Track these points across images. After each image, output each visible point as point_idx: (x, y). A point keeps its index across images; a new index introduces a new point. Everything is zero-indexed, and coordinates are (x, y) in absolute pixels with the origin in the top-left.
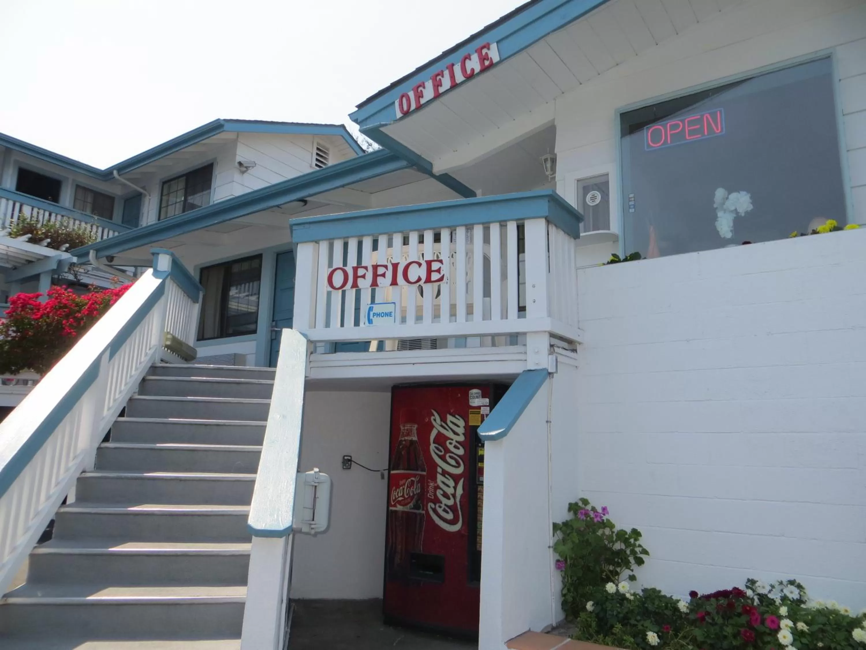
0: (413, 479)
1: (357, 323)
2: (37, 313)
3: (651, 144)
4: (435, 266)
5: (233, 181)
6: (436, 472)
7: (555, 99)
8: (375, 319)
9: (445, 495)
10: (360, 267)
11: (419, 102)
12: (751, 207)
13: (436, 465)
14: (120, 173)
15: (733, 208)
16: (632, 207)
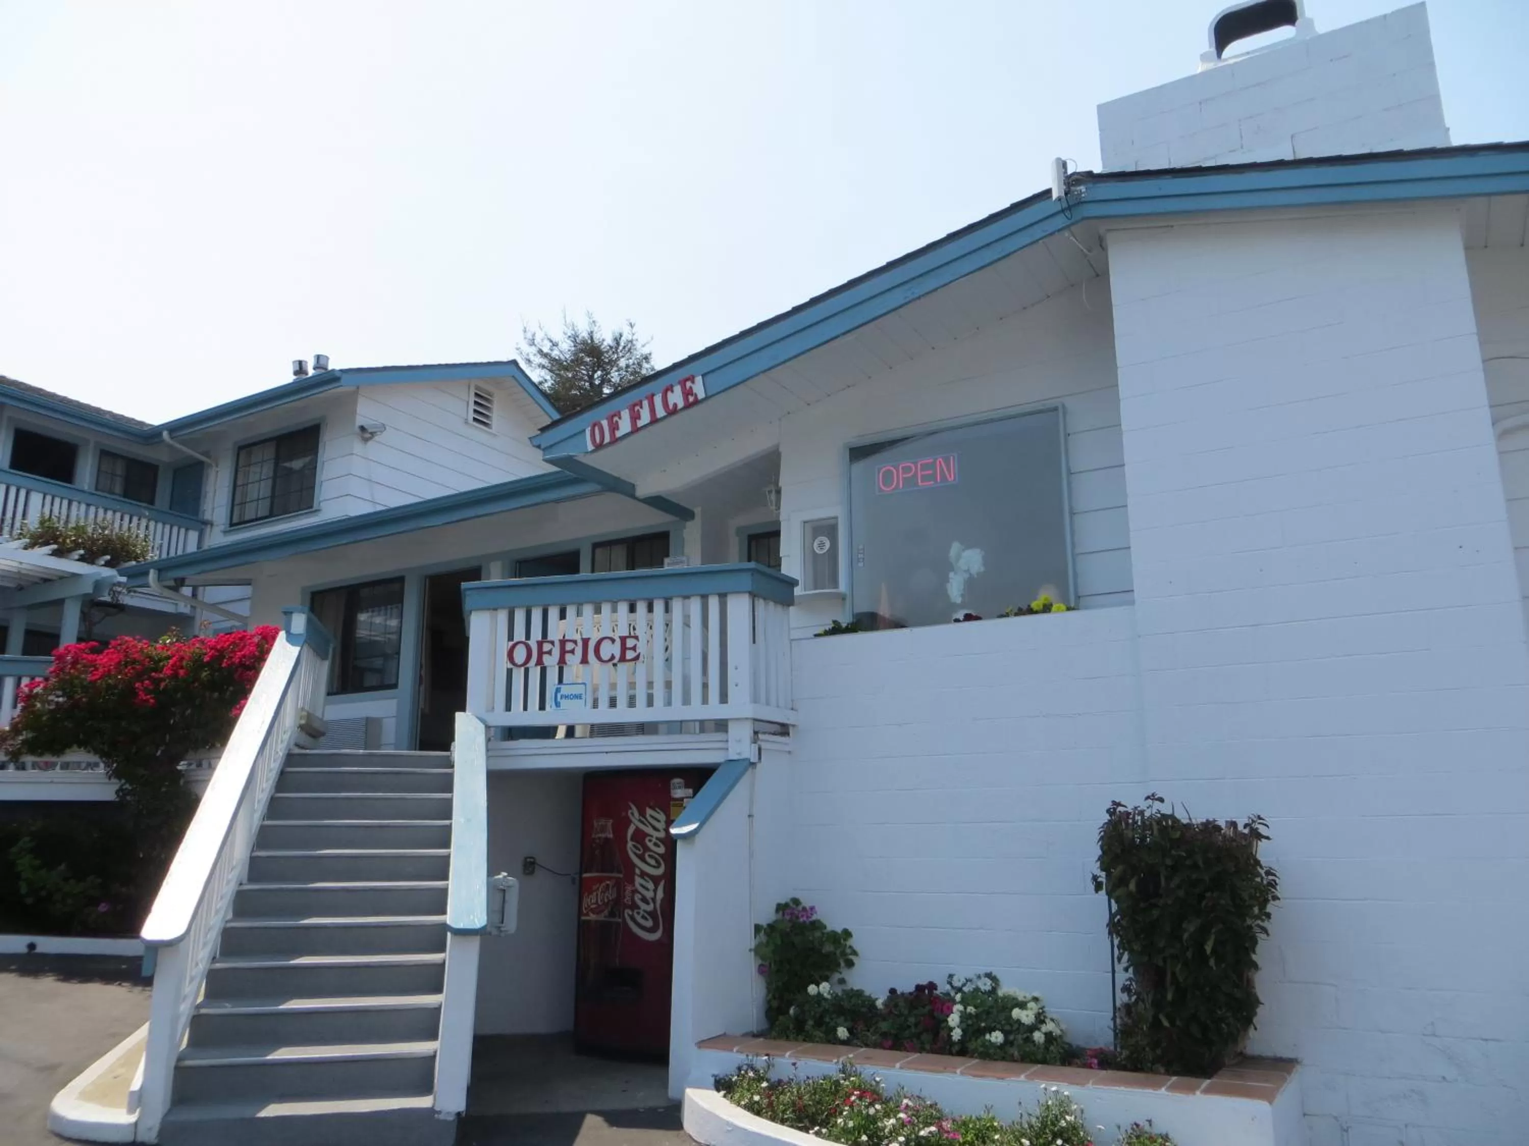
0: (608, 882)
1: (542, 707)
2: (95, 672)
3: (883, 488)
4: (630, 643)
5: (352, 454)
6: (634, 873)
7: (780, 420)
8: (563, 703)
9: (644, 900)
10: (546, 642)
11: (615, 435)
12: (982, 569)
13: (634, 866)
14: (174, 435)
15: (965, 568)
16: (861, 560)
